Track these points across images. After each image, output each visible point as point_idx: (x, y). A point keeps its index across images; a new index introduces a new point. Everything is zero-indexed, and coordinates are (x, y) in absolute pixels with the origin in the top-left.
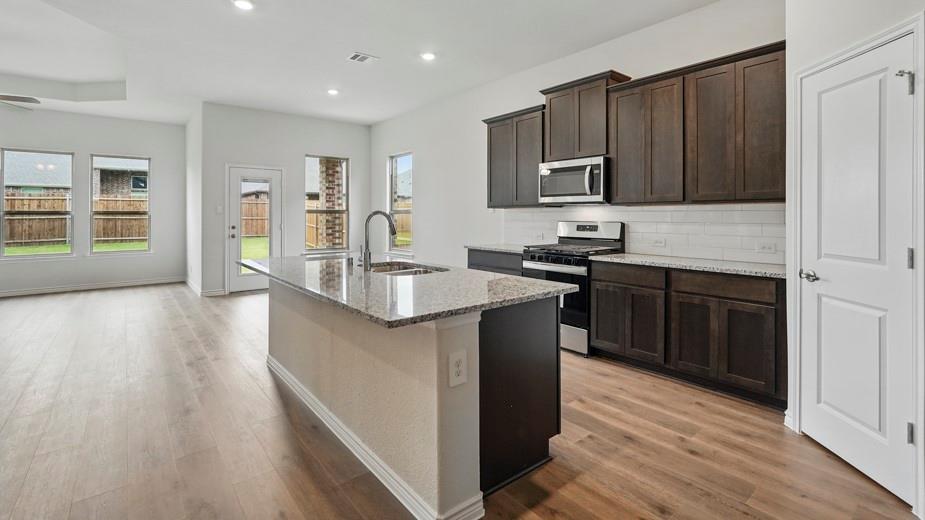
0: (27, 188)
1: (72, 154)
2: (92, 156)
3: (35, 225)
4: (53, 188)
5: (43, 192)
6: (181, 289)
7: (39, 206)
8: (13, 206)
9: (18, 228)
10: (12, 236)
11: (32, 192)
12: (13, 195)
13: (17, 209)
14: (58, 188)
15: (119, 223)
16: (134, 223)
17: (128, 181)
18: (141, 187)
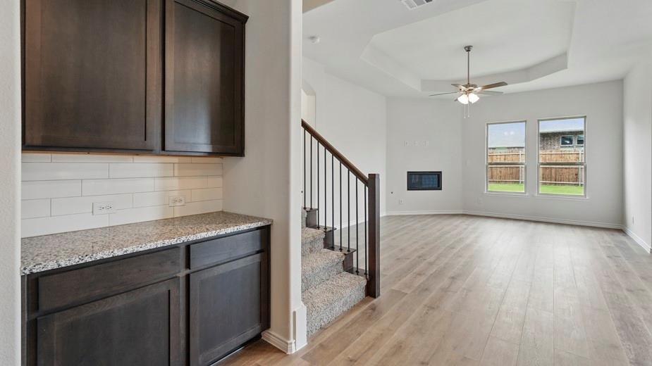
0: (499, 148)
1: (526, 121)
2: (539, 121)
3: (503, 170)
4: (511, 148)
5: (507, 150)
6: (620, 237)
7: (505, 159)
8: (492, 160)
9: (495, 173)
10: (492, 178)
11: (501, 151)
12: (492, 153)
13: (494, 161)
14: (514, 148)
15: (553, 171)
16: (564, 171)
17: (558, 140)
18: (567, 144)
